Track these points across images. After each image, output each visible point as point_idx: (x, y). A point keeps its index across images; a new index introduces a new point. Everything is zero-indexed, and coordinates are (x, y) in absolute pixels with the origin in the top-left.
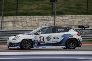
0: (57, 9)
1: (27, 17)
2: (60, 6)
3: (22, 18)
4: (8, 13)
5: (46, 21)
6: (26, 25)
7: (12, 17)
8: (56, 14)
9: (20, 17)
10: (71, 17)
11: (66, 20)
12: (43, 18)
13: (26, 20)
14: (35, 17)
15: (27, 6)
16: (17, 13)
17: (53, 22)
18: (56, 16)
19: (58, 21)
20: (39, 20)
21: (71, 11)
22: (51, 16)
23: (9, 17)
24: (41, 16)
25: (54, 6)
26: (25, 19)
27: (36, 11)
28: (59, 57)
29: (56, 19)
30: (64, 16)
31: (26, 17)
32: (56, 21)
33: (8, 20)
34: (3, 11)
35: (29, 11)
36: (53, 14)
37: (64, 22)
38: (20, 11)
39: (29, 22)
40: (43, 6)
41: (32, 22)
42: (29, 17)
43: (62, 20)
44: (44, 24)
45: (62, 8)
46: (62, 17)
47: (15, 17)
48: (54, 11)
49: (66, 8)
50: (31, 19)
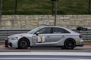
0: (58, 8)
1: (27, 16)
2: (61, 5)
3: (21, 17)
4: (6, 11)
5: (46, 21)
6: (26, 24)
7: (11, 16)
8: (57, 13)
9: (19, 16)
10: (73, 17)
11: (67, 20)
12: (43, 18)
13: (25, 20)
14: (34, 16)
15: (26, 5)
16: (16, 12)
17: (53, 21)
18: (57, 16)
19: (58, 21)
20: (39, 19)
21: (72, 11)
22: (51, 15)
23: (8, 16)
24: (42, 16)
25: (54, 5)
26: (24, 18)
27: (36, 10)
28: (60, 58)
29: (56, 19)
30: (65, 15)
31: (25, 16)
32: (56, 21)
33: (6, 19)
34: (1, 10)
35: (29, 10)
36: (53, 13)
37: (65, 22)
38: (19, 10)
39: (29, 21)
40: (44, 5)
41: (32, 21)
42: (29, 16)
43: (63, 20)
44: (45, 23)
45: (63, 7)
46: (63, 16)
47: (14, 16)
48: (54, 10)
49: (67, 8)
50: (30, 19)
